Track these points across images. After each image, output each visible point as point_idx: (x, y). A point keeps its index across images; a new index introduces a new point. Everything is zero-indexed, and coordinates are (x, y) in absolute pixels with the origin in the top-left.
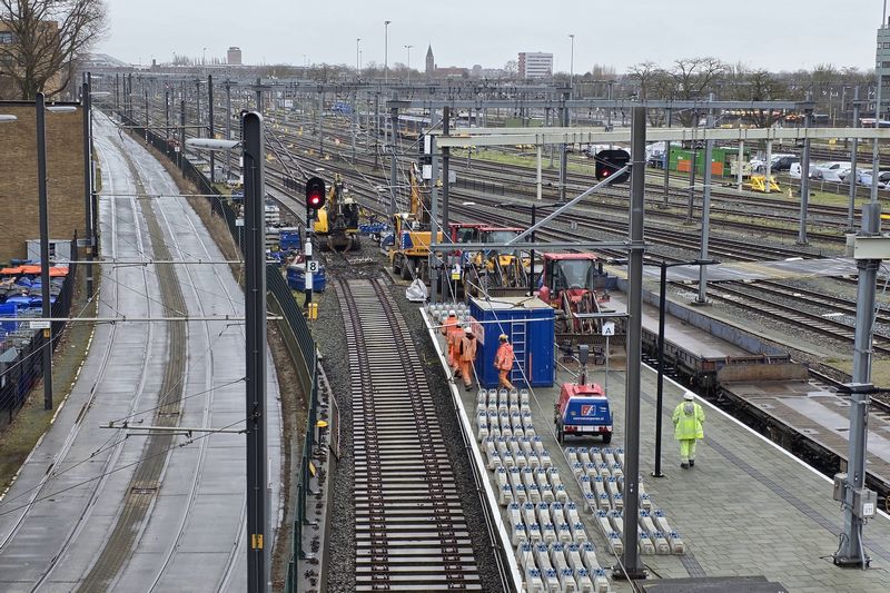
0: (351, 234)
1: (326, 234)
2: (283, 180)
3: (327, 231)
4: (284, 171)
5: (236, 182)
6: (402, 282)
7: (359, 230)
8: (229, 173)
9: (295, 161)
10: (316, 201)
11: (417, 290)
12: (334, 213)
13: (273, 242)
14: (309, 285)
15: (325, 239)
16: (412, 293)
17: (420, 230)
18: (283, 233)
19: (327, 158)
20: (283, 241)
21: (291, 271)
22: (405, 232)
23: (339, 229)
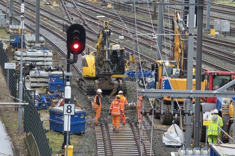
0: (118, 79)
1: (94, 79)
2: (63, 25)
3: (94, 75)
4: (66, 17)
5: (17, 27)
6: (160, 127)
7: (125, 76)
8: (11, 19)
9: (78, 8)
10: (76, 46)
11: (174, 135)
12: (101, 59)
13: (42, 85)
14: (67, 127)
15: (92, 83)
16: (169, 137)
17: (180, 77)
18: (51, 76)
19: (109, 6)
20: (51, 85)
21: (53, 114)
22: (166, 78)
23: (105, 75)
